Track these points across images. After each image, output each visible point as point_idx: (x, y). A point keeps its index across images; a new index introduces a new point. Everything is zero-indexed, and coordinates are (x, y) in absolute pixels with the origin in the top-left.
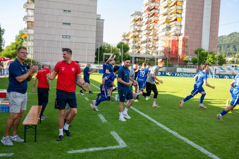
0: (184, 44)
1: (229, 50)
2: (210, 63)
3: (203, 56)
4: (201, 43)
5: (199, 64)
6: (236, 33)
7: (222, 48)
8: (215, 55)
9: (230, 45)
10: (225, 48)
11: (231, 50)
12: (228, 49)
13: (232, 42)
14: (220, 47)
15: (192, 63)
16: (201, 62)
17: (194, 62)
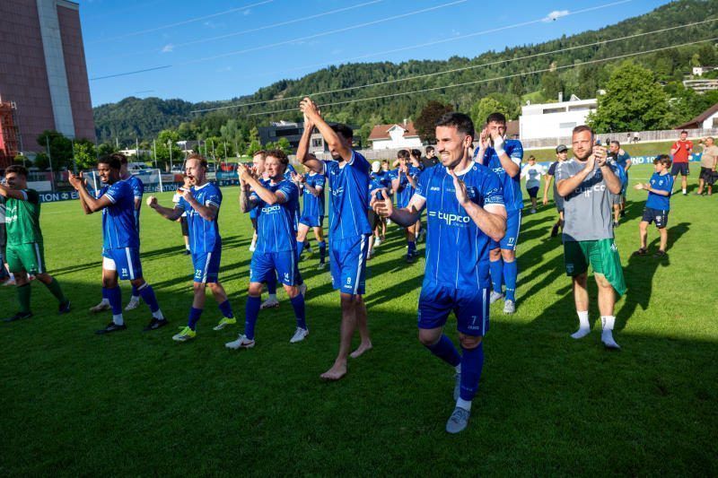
0: (7, 123)
1: (127, 134)
2: (85, 165)
3: (61, 150)
4: (51, 117)
5: (57, 170)
6: (134, 98)
7: (112, 131)
8: (93, 145)
9: (128, 124)
10: (118, 130)
11: (131, 134)
12: (125, 133)
13: (128, 117)
14: (107, 129)
15: (37, 169)
16: (61, 164)
17: (42, 164)
